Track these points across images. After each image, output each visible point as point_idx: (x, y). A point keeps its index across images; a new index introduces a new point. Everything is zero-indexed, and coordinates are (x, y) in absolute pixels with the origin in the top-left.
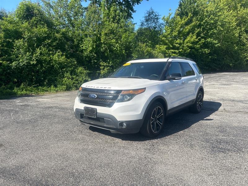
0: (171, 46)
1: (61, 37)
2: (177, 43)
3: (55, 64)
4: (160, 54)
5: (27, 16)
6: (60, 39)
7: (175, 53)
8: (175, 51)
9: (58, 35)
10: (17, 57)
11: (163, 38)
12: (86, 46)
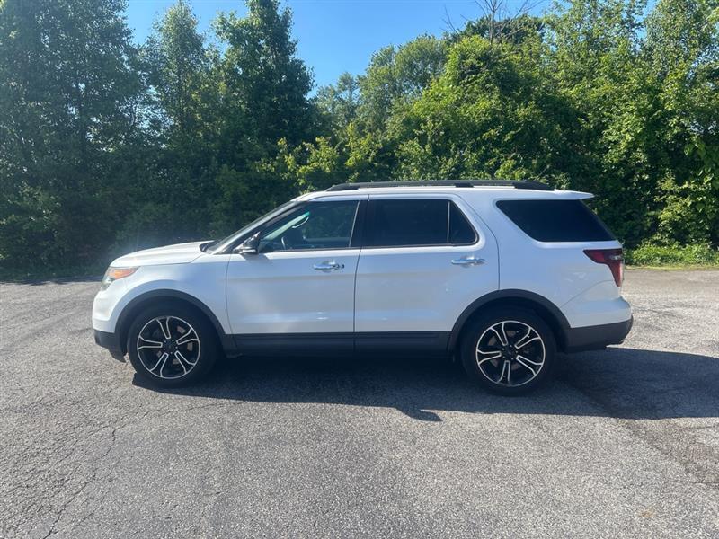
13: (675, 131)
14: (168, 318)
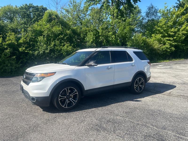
0: (166, 35)
1: (71, 33)
2: (171, 32)
3: (64, 52)
4: (156, 41)
5: (50, 20)
6: (69, 35)
7: (169, 40)
8: (170, 38)
9: (68, 32)
10: (39, 48)
11: (159, 28)
12: (89, 38)
13: (101, 40)
14: (69, 88)
